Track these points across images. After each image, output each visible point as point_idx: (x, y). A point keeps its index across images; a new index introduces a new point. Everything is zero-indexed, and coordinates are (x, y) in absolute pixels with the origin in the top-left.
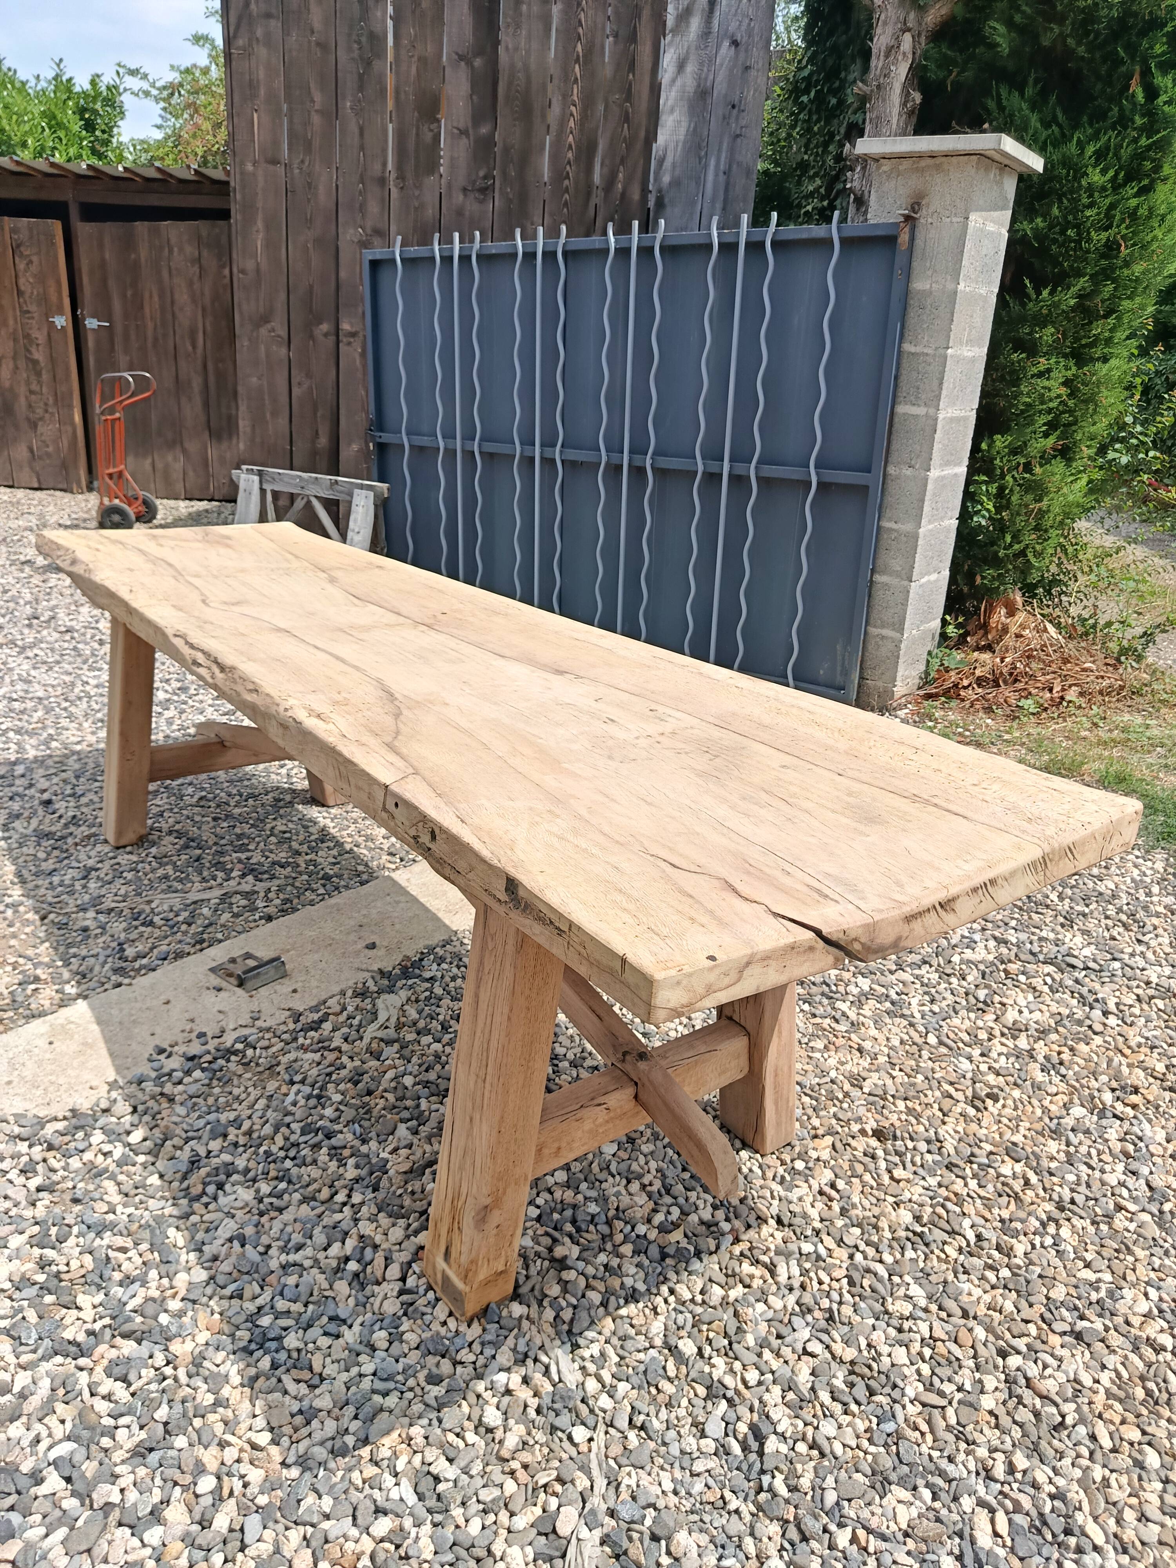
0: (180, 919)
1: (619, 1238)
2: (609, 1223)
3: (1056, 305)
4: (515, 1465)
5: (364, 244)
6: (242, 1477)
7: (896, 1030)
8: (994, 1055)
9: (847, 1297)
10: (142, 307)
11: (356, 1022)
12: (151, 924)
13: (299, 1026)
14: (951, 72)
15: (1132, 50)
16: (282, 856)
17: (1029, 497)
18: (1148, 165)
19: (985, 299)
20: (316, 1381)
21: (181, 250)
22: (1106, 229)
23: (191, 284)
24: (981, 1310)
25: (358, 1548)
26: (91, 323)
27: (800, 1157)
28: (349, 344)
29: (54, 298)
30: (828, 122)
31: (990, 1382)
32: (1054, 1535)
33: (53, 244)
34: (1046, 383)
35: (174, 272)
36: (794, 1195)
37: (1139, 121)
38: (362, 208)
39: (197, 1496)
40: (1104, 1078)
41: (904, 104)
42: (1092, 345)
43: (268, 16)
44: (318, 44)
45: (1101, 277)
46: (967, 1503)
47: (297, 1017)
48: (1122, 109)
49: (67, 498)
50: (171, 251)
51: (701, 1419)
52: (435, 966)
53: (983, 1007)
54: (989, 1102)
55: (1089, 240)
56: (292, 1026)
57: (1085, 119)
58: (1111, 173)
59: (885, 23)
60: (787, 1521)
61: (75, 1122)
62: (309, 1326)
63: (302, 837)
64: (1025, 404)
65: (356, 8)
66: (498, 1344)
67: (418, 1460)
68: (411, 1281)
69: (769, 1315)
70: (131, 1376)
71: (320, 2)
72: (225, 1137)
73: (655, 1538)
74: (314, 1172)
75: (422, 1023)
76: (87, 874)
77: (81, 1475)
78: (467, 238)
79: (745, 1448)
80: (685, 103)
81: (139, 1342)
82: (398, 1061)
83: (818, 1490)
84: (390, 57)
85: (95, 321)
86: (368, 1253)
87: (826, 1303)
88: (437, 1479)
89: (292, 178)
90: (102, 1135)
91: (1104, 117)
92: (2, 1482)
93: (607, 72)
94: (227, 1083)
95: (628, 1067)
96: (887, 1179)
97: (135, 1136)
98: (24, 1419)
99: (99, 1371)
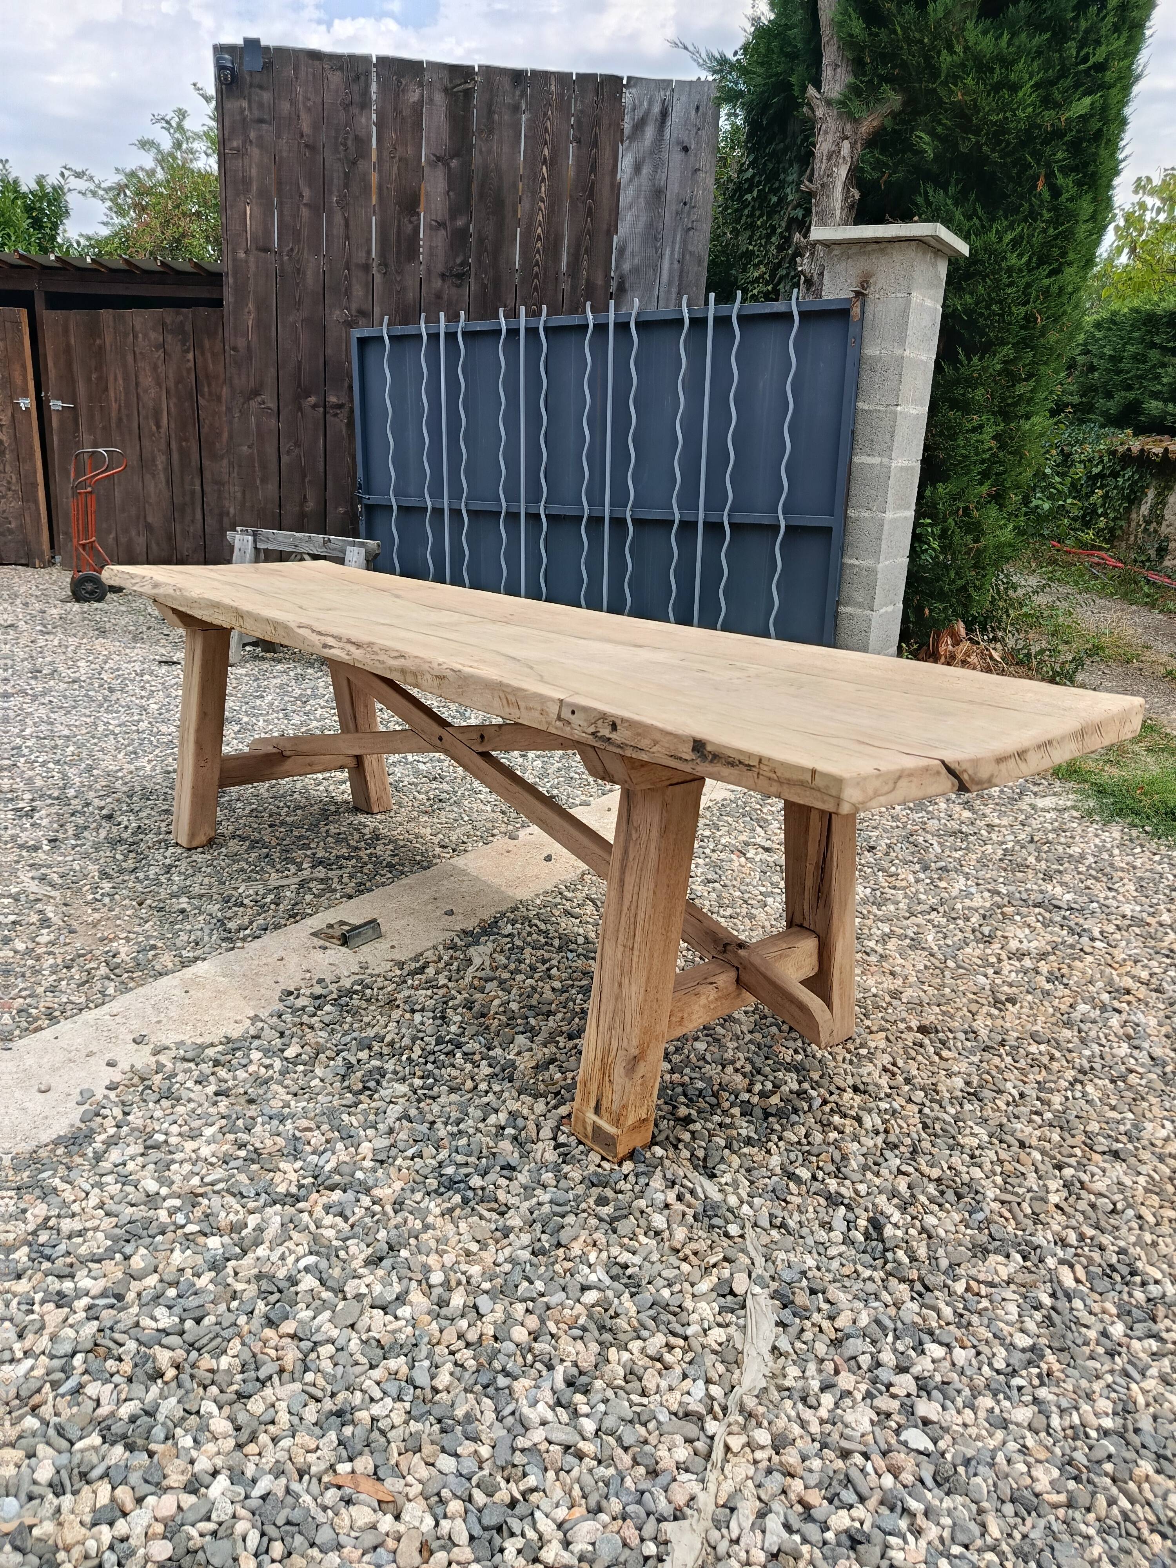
0: (268, 900)
1: (726, 1105)
2: (715, 1095)
3: (984, 369)
4: (687, 1251)
5: (350, 324)
6: (464, 1273)
7: (920, 960)
8: (1005, 972)
9: (924, 1135)
10: (106, 389)
11: (454, 967)
12: (242, 904)
13: (405, 973)
14: (884, 173)
15: (1038, 156)
16: (344, 851)
17: (969, 537)
18: (1056, 252)
19: (925, 364)
20: (504, 1208)
21: (145, 335)
22: (1024, 305)
23: (155, 368)
24: (1034, 1142)
25: (575, 1312)
26: (56, 405)
27: (862, 1046)
28: (336, 415)
29: (19, 381)
30: (770, 217)
31: (1053, 1185)
32: (1122, 1278)
33: (20, 331)
34: (980, 437)
35: (138, 356)
36: (864, 1071)
37: (1046, 215)
38: (348, 293)
39: (430, 1287)
40: (1100, 984)
41: (846, 200)
42: (1015, 404)
43: (261, 121)
44: (307, 146)
45: (1022, 346)
46: (1051, 1262)
47: (401, 965)
48: (1031, 205)
49: (30, 571)
50: (135, 337)
51: (827, 1219)
52: (509, 926)
53: (988, 940)
54: (1008, 1005)
55: (1011, 314)
56: (398, 972)
57: (1001, 213)
58: (1025, 258)
59: (826, 132)
60: (912, 1281)
61: (233, 1046)
62: (486, 1173)
63: (356, 837)
64: (962, 455)
65: (342, 115)
66: (649, 1175)
67: (604, 1255)
68: (562, 1139)
69: (864, 1150)
70: (348, 1213)
71: (309, 110)
72: (370, 1049)
73: (813, 1292)
74: (455, 1073)
75: (512, 967)
76: (168, 869)
77: (331, 1276)
78: (453, 318)
79: (867, 1237)
80: (642, 201)
81: (345, 1191)
82: (500, 993)
83: (933, 1259)
84: (374, 158)
85: (60, 403)
86: (520, 1122)
87: (908, 1141)
88: (625, 1267)
89: (282, 265)
90: (260, 1054)
91: (1016, 211)
92: (265, 1285)
93: (572, 172)
94: (355, 1013)
95: (729, 956)
96: (936, 1058)
97: (290, 1053)
98: (267, 1244)
99: (319, 1211)
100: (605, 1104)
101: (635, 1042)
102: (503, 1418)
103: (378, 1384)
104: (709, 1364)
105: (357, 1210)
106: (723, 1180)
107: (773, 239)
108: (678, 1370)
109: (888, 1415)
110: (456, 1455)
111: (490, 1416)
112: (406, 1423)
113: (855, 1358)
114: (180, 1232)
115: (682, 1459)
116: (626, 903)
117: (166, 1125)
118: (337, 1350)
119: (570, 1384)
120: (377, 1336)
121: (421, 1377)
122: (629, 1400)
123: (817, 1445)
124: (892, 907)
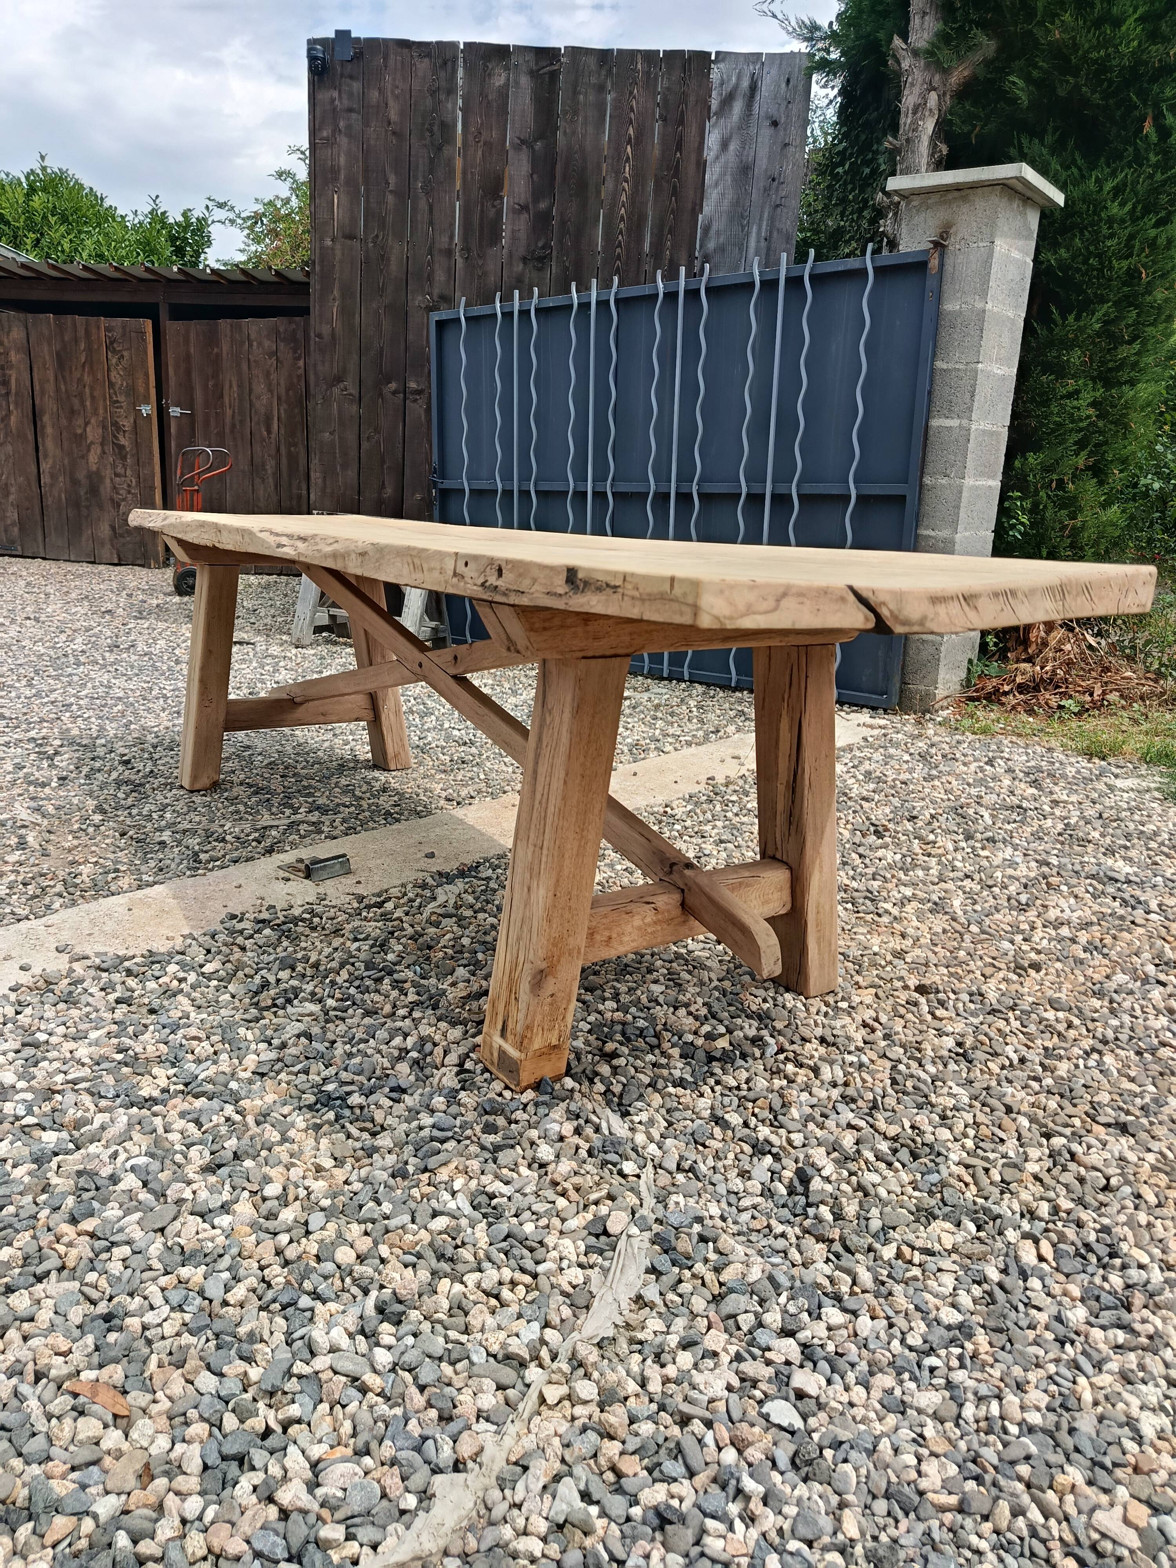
0: (251, 838)
1: (666, 1045)
2: (657, 1035)
3: (1081, 330)
4: (567, 1185)
5: (430, 309)
6: (306, 1188)
7: (939, 923)
8: (1036, 939)
9: (890, 1090)
10: (221, 396)
11: (416, 904)
12: (223, 840)
13: (362, 905)
14: (975, 126)
15: (1143, 94)
16: (347, 800)
17: (1064, 512)
18: (1164, 199)
19: (1013, 322)
20: (378, 1128)
21: (260, 344)
22: (1127, 258)
23: (268, 374)
24: (1025, 1108)
25: (416, 1238)
26: (175, 411)
27: (843, 999)
28: (415, 401)
29: (141, 390)
30: (862, 191)
31: (1034, 1153)
32: (1099, 1259)
33: (144, 340)
34: (1075, 403)
35: (253, 364)
36: (838, 1024)
37: (1153, 159)
38: (430, 278)
39: (264, 1199)
40: (1147, 956)
41: (932, 155)
42: (1119, 368)
43: (350, 110)
44: (394, 133)
45: (1124, 304)
46: (1012, 1235)
47: (360, 899)
48: (1136, 149)
49: (143, 572)
50: (251, 345)
51: (747, 1168)
52: (490, 871)
53: (1024, 907)
54: (1032, 972)
55: (1111, 268)
56: (356, 905)
57: (1103, 160)
58: (1129, 206)
59: (912, 85)
60: (832, 1241)
61: (152, 958)
62: (371, 1093)
63: (364, 788)
64: (1055, 423)
65: (429, 101)
66: (549, 1106)
67: (473, 1183)
68: (468, 1065)
69: (814, 1101)
70: (203, 1120)
71: (397, 97)
72: (293, 970)
73: (703, 1239)
74: (377, 998)
75: (479, 905)
76: (163, 808)
77: (156, 1178)
78: (527, 295)
79: (791, 1192)
80: (729, 178)
81: (210, 1099)
82: (455, 928)
83: (863, 1218)
84: (459, 143)
85: (178, 409)
86: (428, 1047)
87: (870, 1096)
88: (492, 1196)
89: (367, 251)
90: (177, 967)
91: (1120, 157)
92: (82, 1182)
93: (657, 152)
94: (295, 939)
95: (675, 877)
96: (929, 1017)
97: (208, 968)
98: (103, 1142)
99: (173, 1115)
100: (510, 1025)
101: (541, 954)
102: (293, 1341)
103: (163, 1290)
104: (553, 1306)
105: (215, 1118)
106: (636, 1119)
107: (865, 213)
108: (514, 1309)
109: (754, 1384)
110: (221, 1375)
111: (279, 1337)
112: (178, 1334)
113: (734, 1316)
114: (17, 1124)
115: (485, 1407)
117: (53, 1025)
118: (134, 1253)
119: (380, 1310)
120: (182, 1242)
121: (215, 1290)
122: (446, 1337)
123: (654, 1407)
124: (920, 873)
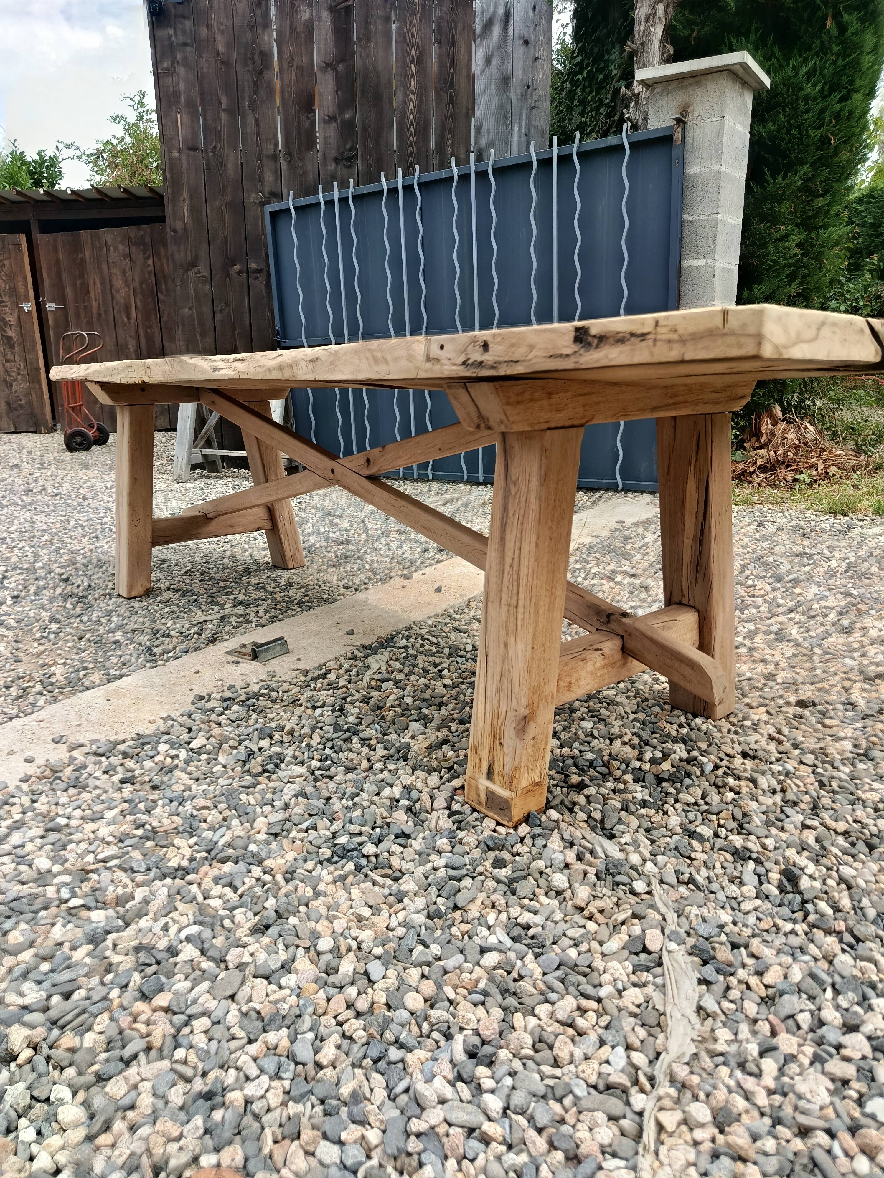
0: (192, 631)
1: (618, 773)
2: (606, 765)
3: (788, 186)
4: (592, 908)
5: (263, 203)
6: (355, 939)
9: (823, 793)
10: (88, 292)
11: (354, 672)
12: (169, 635)
13: (309, 678)
14: (693, 30)
16: (262, 595)
18: (845, 80)
19: (738, 181)
20: (399, 874)
21: (116, 248)
22: (819, 128)
23: (124, 273)
25: (474, 976)
26: (51, 306)
27: (745, 719)
28: (257, 278)
29: (22, 290)
30: (598, 93)
33: (21, 251)
34: (787, 245)
35: (111, 265)
36: (751, 739)
37: (835, 49)
38: (261, 179)
39: (319, 954)
41: (662, 54)
42: (815, 216)
43: (185, 44)
44: (222, 62)
45: (818, 165)
47: (306, 673)
48: (822, 42)
49: (37, 437)
50: (108, 250)
51: (736, 874)
52: (404, 641)
53: (848, 631)
55: (808, 136)
57: (796, 51)
58: (818, 88)
60: (840, 933)
61: (141, 740)
62: (380, 841)
63: (273, 584)
64: (772, 261)
65: (249, 35)
66: (547, 837)
67: (504, 916)
68: (456, 807)
69: (764, 808)
70: (237, 883)
71: (223, 32)
72: (271, 738)
73: (735, 946)
74: (351, 755)
75: (406, 670)
76: (109, 614)
77: (212, 946)
78: (344, 185)
79: (782, 889)
80: (493, 87)
81: (236, 863)
82: (395, 690)
83: (858, 909)
84: (276, 68)
85: (53, 305)
86: (414, 794)
87: (807, 798)
88: (527, 927)
89: (208, 160)
90: (167, 747)
91: (809, 49)
92: (143, 957)
93: (435, 68)
94: (261, 712)
95: (613, 626)
96: (820, 726)
97: (195, 745)
98: (151, 915)
99: (207, 883)
100: (497, 768)
101: (524, 702)
102: (396, 1096)
103: (255, 1060)
104: (627, 1028)
105: (247, 880)
106: (623, 841)
107: (602, 110)
108: (593, 1037)
109: (845, 1083)
110: (340, 1143)
111: (380, 1094)
112: (284, 1104)
113: (792, 1016)
114: (64, 907)
115: (606, 1141)
116: (508, 561)
117: (69, 810)
118: (214, 1023)
119: (472, 1055)
120: (258, 1007)
121: (304, 1052)
122: (539, 1072)
123: (767, 1121)
124: (754, 611)
